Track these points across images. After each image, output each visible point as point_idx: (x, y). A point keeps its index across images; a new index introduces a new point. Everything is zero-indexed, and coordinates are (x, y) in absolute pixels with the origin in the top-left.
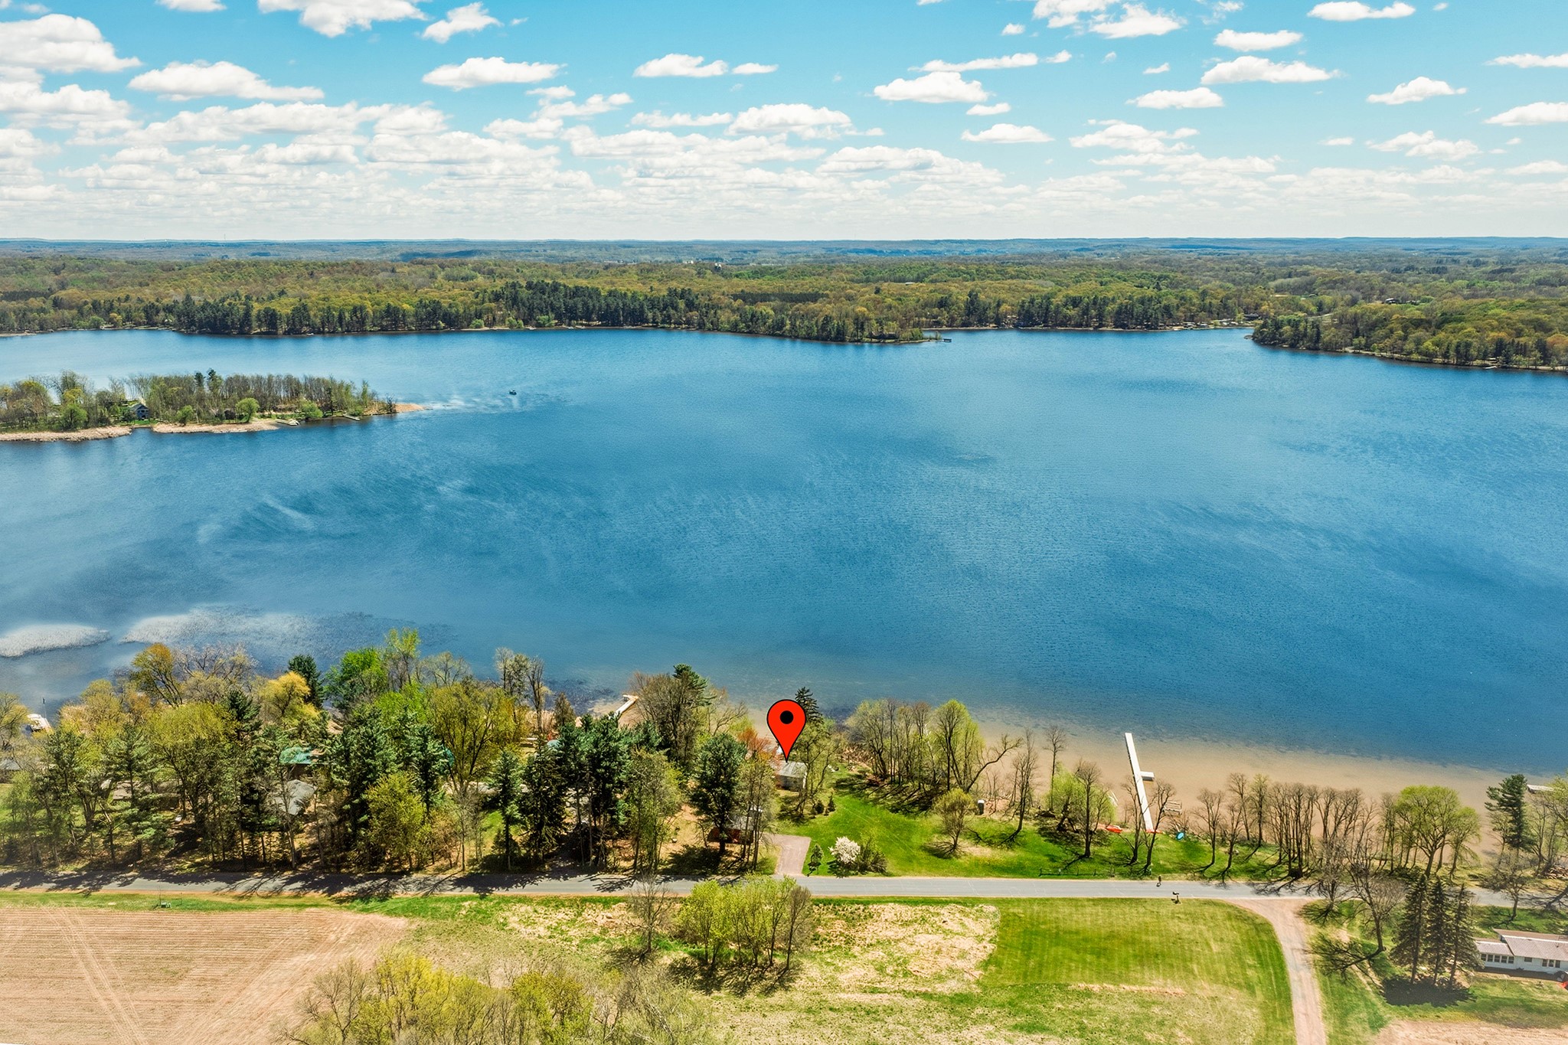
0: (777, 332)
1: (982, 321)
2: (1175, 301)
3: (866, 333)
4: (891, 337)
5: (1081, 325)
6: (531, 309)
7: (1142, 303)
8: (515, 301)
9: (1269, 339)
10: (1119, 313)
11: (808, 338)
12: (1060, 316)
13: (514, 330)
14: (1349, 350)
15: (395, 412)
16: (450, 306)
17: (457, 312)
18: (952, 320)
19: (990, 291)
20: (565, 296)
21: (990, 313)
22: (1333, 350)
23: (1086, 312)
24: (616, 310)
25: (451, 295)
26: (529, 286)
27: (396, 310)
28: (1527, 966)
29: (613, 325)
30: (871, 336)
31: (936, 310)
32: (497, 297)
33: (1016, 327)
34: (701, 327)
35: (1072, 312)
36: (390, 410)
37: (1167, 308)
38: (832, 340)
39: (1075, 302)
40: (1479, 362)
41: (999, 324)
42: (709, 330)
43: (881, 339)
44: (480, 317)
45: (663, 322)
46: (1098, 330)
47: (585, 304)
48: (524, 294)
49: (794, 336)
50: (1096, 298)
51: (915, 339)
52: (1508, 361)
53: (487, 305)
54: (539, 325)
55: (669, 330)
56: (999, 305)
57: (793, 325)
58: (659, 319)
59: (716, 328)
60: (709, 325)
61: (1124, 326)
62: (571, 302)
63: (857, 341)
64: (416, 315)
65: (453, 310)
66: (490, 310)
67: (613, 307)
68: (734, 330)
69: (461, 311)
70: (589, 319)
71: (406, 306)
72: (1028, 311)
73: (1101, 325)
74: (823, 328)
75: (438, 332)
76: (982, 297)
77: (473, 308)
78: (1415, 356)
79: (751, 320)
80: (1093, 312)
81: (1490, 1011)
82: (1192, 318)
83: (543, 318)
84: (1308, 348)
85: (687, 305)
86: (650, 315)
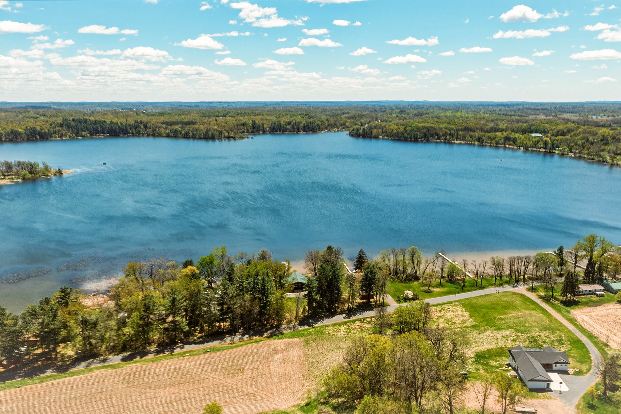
0: (186, 136)
1: (258, 131)
2: (320, 123)
3: (223, 136)
4: (232, 137)
5: (292, 131)
6: (78, 130)
7: (311, 123)
8: (69, 127)
9: (355, 135)
10: (304, 127)
11: (200, 138)
12: (285, 129)
13: (72, 139)
14: (381, 137)
15: (62, 174)
16: (41, 129)
17: (45, 132)
18: (248, 130)
19: (258, 120)
20: (91, 124)
21: (261, 128)
22: (376, 137)
23: (293, 127)
24: (115, 129)
25: (39, 124)
26: (74, 120)
27: (16, 132)
28: (586, 293)
29: (114, 135)
30: (225, 137)
31: (242, 127)
32: (61, 125)
33: (270, 133)
34: (153, 135)
35: (288, 127)
36: (59, 173)
37: (318, 125)
38: (209, 139)
39: (289, 123)
40: (420, 140)
41: (264, 132)
42: (157, 136)
43: (229, 138)
44: (55, 133)
45: (136, 133)
46: (298, 132)
47: (101, 127)
48: (73, 123)
49: (194, 138)
50: (296, 122)
51: (240, 138)
52: (428, 139)
53: (57, 128)
54: (82, 136)
55: (139, 137)
56: (263, 125)
57: (193, 134)
58: (135, 132)
59: (160, 136)
60: (156, 134)
61: (306, 131)
62: (95, 126)
63: (220, 139)
64: (26, 133)
65: (43, 131)
66: (59, 131)
67: (114, 128)
68: (168, 136)
69: (47, 131)
70: (104, 133)
71: (20, 130)
72: (274, 127)
73: (298, 131)
74: (206, 135)
75: (37, 140)
76: (257, 122)
77: (52, 130)
78: (402, 139)
79: (175, 132)
80: (296, 127)
81: (587, 304)
82: (326, 128)
83: (84, 133)
84: (368, 137)
85: (144, 127)
86: (130, 131)
